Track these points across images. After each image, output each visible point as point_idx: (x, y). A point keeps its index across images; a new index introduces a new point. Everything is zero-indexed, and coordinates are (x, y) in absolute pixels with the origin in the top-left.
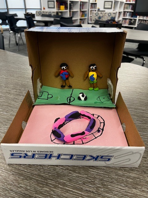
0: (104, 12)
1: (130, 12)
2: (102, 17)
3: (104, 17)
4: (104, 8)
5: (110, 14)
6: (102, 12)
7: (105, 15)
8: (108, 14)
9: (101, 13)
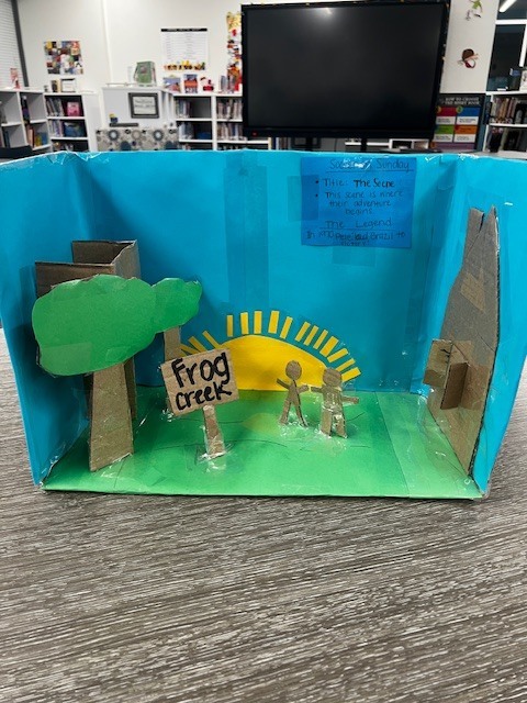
0: (135, 128)
1: (186, 122)
2: (134, 143)
3: (140, 144)
4: (134, 115)
5: (158, 135)
6: (129, 128)
7: (145, 138)
8: (154, 133)
9: (127, 132)
